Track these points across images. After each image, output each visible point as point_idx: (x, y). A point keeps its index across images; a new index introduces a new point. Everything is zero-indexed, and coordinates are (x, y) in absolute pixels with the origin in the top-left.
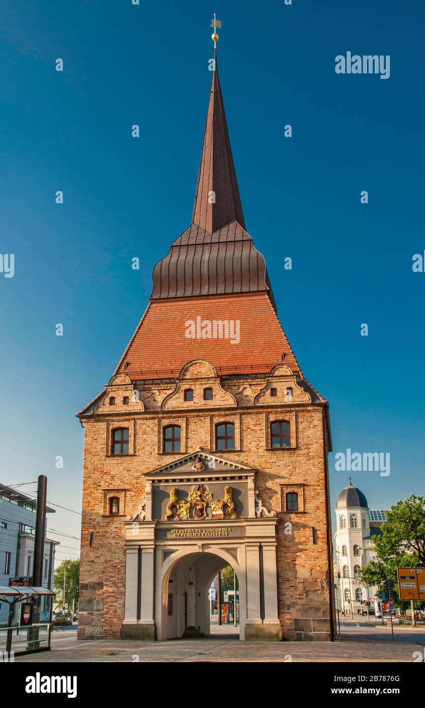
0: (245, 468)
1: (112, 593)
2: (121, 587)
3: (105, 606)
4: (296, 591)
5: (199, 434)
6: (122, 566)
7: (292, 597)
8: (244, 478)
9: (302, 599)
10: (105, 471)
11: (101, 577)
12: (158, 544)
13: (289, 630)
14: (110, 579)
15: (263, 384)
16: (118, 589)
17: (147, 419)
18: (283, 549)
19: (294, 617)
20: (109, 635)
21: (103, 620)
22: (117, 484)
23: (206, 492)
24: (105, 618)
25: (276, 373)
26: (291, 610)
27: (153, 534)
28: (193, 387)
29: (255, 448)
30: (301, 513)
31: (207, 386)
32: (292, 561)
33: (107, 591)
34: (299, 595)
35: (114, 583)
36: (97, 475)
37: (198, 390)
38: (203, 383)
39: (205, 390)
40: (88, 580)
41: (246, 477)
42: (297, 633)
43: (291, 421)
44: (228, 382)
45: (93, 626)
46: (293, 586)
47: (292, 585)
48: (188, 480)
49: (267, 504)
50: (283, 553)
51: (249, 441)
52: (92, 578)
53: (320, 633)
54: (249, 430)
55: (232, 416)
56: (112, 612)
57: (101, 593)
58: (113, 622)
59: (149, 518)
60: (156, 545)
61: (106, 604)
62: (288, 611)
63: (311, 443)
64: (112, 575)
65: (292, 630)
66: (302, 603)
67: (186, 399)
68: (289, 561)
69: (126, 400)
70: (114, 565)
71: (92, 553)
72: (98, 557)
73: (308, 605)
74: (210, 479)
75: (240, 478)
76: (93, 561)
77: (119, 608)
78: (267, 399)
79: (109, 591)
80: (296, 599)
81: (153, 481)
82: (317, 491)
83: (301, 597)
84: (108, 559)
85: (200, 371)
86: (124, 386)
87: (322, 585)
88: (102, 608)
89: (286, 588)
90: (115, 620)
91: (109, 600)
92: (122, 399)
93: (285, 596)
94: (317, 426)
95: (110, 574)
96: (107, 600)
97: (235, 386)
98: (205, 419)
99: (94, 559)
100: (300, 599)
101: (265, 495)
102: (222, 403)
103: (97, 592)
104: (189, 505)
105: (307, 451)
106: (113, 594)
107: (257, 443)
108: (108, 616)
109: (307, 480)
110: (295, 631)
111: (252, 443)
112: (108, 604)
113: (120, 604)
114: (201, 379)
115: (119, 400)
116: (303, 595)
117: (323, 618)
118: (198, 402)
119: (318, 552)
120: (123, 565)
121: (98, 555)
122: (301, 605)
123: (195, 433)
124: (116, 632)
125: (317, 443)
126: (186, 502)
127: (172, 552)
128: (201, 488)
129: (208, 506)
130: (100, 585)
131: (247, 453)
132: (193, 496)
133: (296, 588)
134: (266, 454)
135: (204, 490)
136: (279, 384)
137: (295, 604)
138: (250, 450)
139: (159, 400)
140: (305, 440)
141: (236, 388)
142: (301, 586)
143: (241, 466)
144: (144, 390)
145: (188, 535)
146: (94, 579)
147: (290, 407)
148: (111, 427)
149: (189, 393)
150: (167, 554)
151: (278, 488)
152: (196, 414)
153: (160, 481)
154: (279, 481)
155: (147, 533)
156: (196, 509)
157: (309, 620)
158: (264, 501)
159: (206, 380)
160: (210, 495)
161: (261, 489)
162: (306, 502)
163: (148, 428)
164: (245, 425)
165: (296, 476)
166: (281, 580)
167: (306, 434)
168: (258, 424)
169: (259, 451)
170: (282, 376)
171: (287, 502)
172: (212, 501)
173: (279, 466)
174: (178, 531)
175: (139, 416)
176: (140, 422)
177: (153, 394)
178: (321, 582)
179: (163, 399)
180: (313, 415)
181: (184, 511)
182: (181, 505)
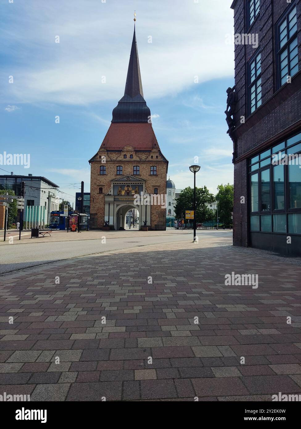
1: (100, 216)
2: (103, 215)
6: (103, 209)
7: (154, 218)
10: (98, 179)
11: (97, 212)
13: (153, 227)
14: (100, 212)
15: (148, 154)
17: (111, 163)
19: (155, 224)
21: (97, 224)
22: (102, 184)
25: (153, 151)
26: (154, 222)
27: (113, 199)
28: (126, 154)
31: (131, 154)
35: (101, 214)
36: (95, 181)
37: (128, 156)
41: (143, 183)
43: (157, 166)
44: (137, 153)
45: (94, 226)
48: (125, 183)
53: (162, 228)
54: (144, 169)
55: (138, 164)
56: (100, 222)
57: (97, 216)
58: (100, 225)
59: (112, 194)
60: (114, 203)
66: (157, 220)
67: (124, 158)
68: (154, 208)
70: (101, 208)
71: (94, 204)
73: (159, 221)
74: (131, 183)
75: (141, 183)
76: (94, 207)
78: (150, 159)
81: (114, 183)
82: (163, 188)
83: (157, 218)
84: (99, 206)
85: (129, 149)
86: (104, 152)
88: (97, 220)
89: (153, 216)
93: (152, 218)
94: (165, 168)
98: (130, 164)
101: (148, 189)
102: (136, 160)
104: (125, 191)
105: (161, 176)
109: (161, 185)
110: (155, 228)
111: (145, 173)
112: (99, 219)
113: (102, 220)
114: (129, 151)
115: (102, 157)
117: (163, 225)
118: (128, 159)
121: (96, 205)
123: (127, 169)
126: (124, 190)
127: (119, 205)
128: (128, 186)
129: (130, 191)
130: (96, 214)
131: (143, 176)
132: (126, 188)
133: (156, 216)
134: (149, 176)
135: (129, 187)
136: (154, 154)
137: (155, 220)
138: (144, 175)
139: (115, 157)
140: (161, 173)
141: (140, 155)
142: (157, 216)
143: (141, 180)
144: (110, 154)
145: (124, 200)
146: (95, 212)
147: (157, 162)
148: (100, 165)
149: (125, 156)
150: (117, 205)
151: (152, 187)
152: (127, 163)
153: (116, 183)
154: (152, 185)
155: (111, 199)
156: (127, 192)
157: (159, 225)
158: (147, 191)
159: (131, 152)
160: (131, 188)
161: (147, 187)
162: (160, 191)
163: (112, 167)
164: (143, 167)
165: (158, 184)
166: (151, 214)
167: (161, 171)
168: (147, 167)
169: (147, 175)
170: (155, 152)
171: (154, 191)
172: (132, 190)
173: (153, 180)
174: (121, 199)
175: (109, 162)
176: (109, 164)
177: (113, 155)
178: (163, 214)
179: (117, 157)
180: (164, 165)
181: (123, 193)
182: (122, 191)
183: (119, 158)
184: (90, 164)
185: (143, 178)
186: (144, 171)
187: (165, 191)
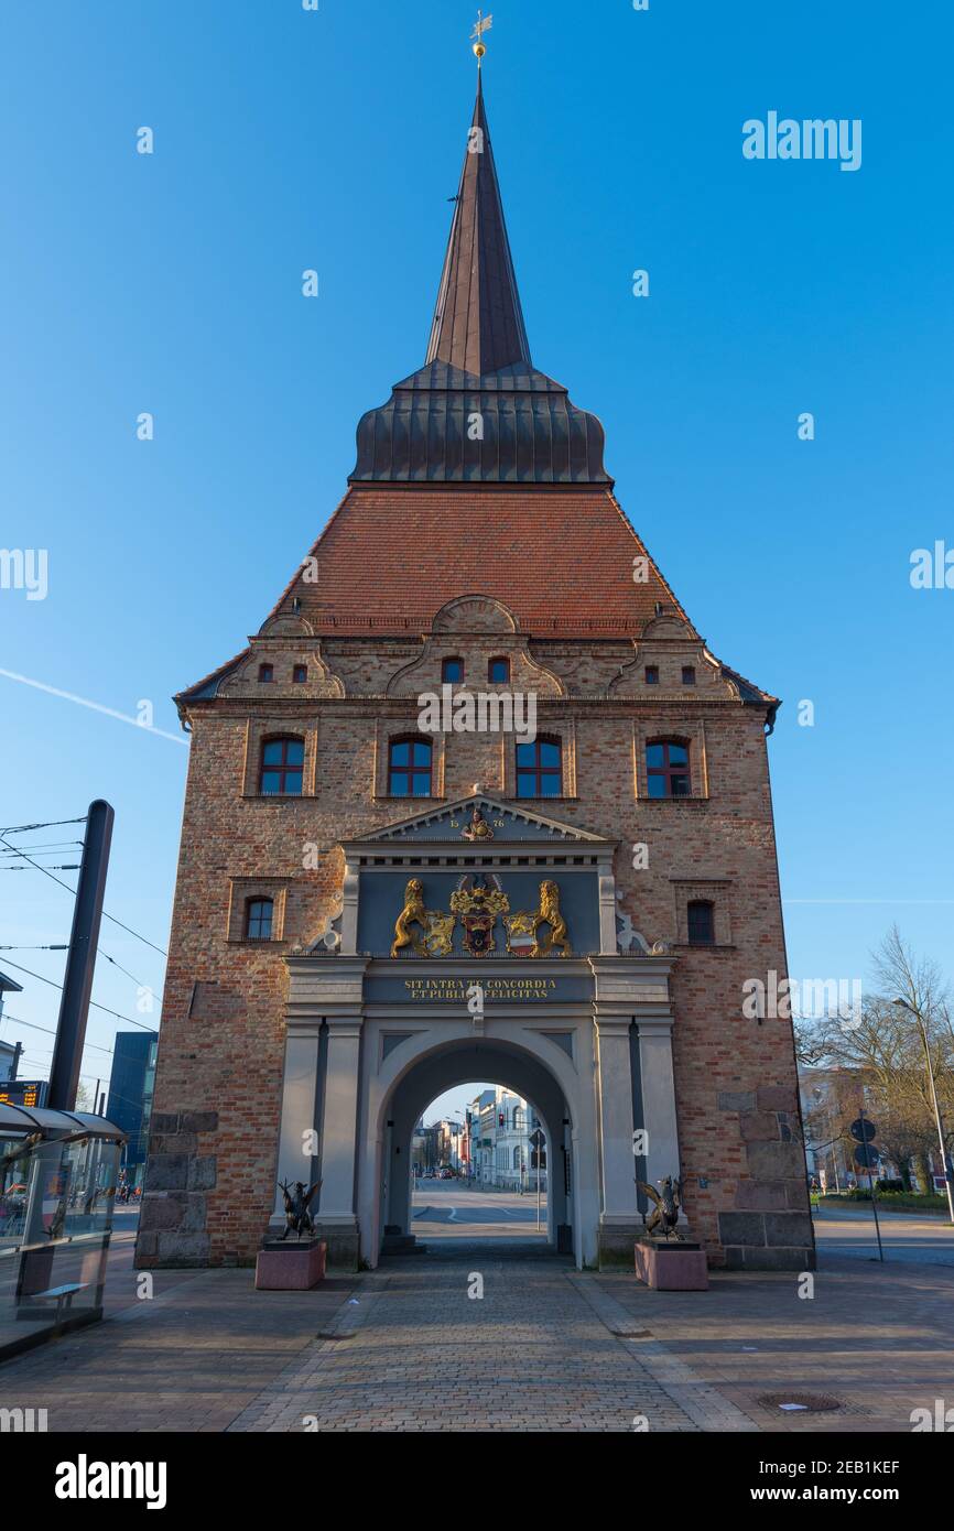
0: (591, 838)
1: (242, 1140)
2: (267, 1124)
3: (220, 1175)
4: (721, 1139)
5: (477, 758)
6: (271, 1071)
7: (711, 1155)
8: (587, 861)
9: (737, 1160)
10: (239, 833)
11: (214, 1098)
12: (370, 1014)
13: (709, 1241)
14: (239, 1103)
15: (624, 657)
16: (259, 1130)
17: (349, 716)
18: (685, 1034)
19: (720, 1207)
20: (225, 1257)
21: (211, 1214)
22: (268, 865)
23: (493, 893)
24: (219, 1208)
25: (657, 635)
26: (712, 1189)
27: (359, 989)
28: (463, 654)
29: (611, 796)
30: (724, 948)
31: (497, 653)
32: (708, 1064)
33: (229, 1136)
34: (730, 1150)
35: (248, 1114)
36: (217, 843)
37: (476, 664)
38: (487, 644)
39: (493, 661)
40: (177, 1105)
41: (594, 860)
42: (728, 1250)
43: (694, 739)
44: (544, 647)
45: (183, 1230)
46: (714, 1129)
47: (711, 1124)
48: (451, 861)
49: (642, 926)
50: (686, 1045)
51: (597, 780)
52: (188, 1099)
53: (788, 1250)
54: (596, 755)
55: (558, 722)
56: (237, 1191)
57: (210, 1140)
58: (240, 1219)
59: (350, 950)
60: (365, 1018)
61: (223, 1171)
62: (703, 1191)
63: (741, 789)
64: (246, 1092)
65: (716, 1241)
66: (738, 1172)
67: (444, 680)
68: (702, 1064)
69: (300, 671)
70: (252, 1066)
71: (192, 1036)
72: (209, 1046)
73: (752, 1176)
74: (505, 861)
75: (579, 860)
76: (193, 1057)
77: (260, 1181)
78: (638, 689)
79: (231, 1134)
80: (723, 1160)
81: (363, 861)
82: (762, 899)
83: (735, 1155)
84: (234, 1052)
85: (480, 620)
86: (297, 641)
87: (784, 1127)
88: (211, 1180)
89: (697, 1134)
90: (246, 1215)
91: (233, 1159)
92: (291, 670)
93: (695, 1154)
94: (753, 753)
95: (237, 1091)
96: (226, 1160)
97: (559, 657)
99: (196, 1051)
100: (731, 1160)
101: (637, 903)
103: (202, 1139)
104: (450, 921)
105: (732, 806)
106: (244, 1144)
107: (615, 784)
108: (227, 1202)
109: (736, 873)
110: (723, 1243)
111: (604, 784)
112: (228, 1170)
113: (262, 1170)
114: (483, 635)
115: (283, 672)
116: (738, 1150)
117: (790, 1211)
118: (475, 685)
119: (770, 1044)
120: (275, 1067)
121: (207, 1040)
122: (735, 1176)
123: (469, 754)
124: (246, 1247)
125: (755, 790)
126: (446, 912)
127: (406, 1035)
128: (483, 881)
129: (500, 925)
130: (209, 1120)
131: (591, 805)
132: (462, 902)
133: (722, 1135)
134: (637, 809)
135: (489, 887)
136: (664, 657)
137: (717, 1175)
138: (598, 799)
139: (379, 677)
140: (729, 782)
141: (563, 661)
142: (733, 1129)
143: (580, 833)
144: (342, 655)
145: (449, 994)
146: (194, 1104)
147: (691, 709)
148: (260, 732)
149: (453, 667)
150: (392, 1040)
151: (669, 890)
153: (380, 861)
154: (669, 872)
155: (347, 990)
156: (469, 931)
157: (758, 1215)
158: (634, 919)
159: (496, 639)
160: (504, 900)
161: (628, 890)
162: (734, 924)
163: (353, 739)
164: (588, 743)
165: (710, 864)
166: (683, 1112)
167: (728, 768)
168: (620, 743)
169: (620, 801)
170: (672, 641)
171: (689, 924)
172: (509, 913)
173: (670, 839)
174: (424, 985)
175: (332, 709)
176: (334, 722)
177: (365, 664)
178: (782, 1119)
179: (391, 676)
180: (744, 728)
181: (440, 935)
182: (432, 920)
183: (405, 681)
184: (187, 725)
185: (592, 821)
186: (597, 768)
187: (773, 923)
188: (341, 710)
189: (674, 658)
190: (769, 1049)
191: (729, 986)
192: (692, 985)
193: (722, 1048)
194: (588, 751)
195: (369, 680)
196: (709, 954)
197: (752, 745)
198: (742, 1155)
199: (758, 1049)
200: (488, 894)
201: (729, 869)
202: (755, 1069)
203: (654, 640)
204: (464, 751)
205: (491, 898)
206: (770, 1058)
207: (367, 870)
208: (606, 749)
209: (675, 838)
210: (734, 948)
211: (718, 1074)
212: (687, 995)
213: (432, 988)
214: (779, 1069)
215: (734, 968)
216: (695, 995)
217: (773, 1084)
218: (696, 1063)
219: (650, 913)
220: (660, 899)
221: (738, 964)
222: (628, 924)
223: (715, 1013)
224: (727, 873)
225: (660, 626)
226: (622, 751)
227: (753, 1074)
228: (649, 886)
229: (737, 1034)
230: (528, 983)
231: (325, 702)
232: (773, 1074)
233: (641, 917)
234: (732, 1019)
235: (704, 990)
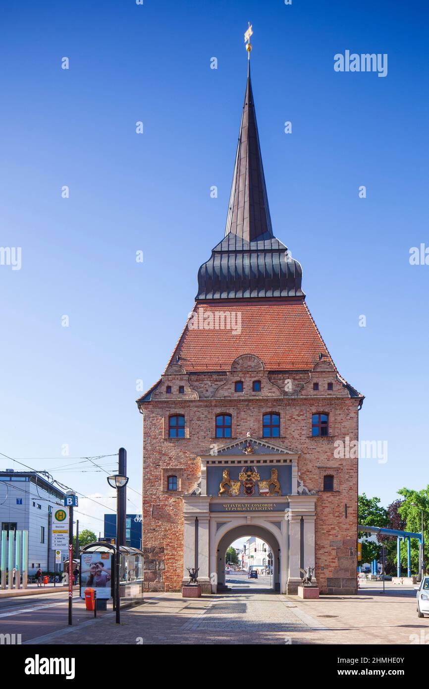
0: (290, 452)
1: (172, 555)
2: (180, 551)
4: (330, 556)
5: (248, 422)
6: (180, 534)
7: (326, 560)
8: (288, 461)
10: (163, 452)
11: (162, 543)
12: (212, 516)
14: (170, 544)
15: (305, 379)
16: (177, 552)
17: (201, 407)
18: (320, 522)
19: (327, 576)
20: (170, 589)
21: (164, 577)
22: (174, 464)
23: (254, 473)
24: (167, 576)
25: (319, 369)
26: (325, 570)
27: (208, 508)
28: (243, 380)
29: (298, 436)
30: (336, 492)
31: (256, 379)
32: (327, 531)
33: (168, 554)
34: (332, 559)
35: (174, 548)
36: (157, 456)
37: (248, 384)
38: (252, 375)
39: (254, 382)
40: (150, 545)
41: (291, 461)
43: (330, 413)
44: (274, 375)
45: (156, 582)
47: (326, 551)
48: (239, 462)
49: (307, 484)
50: (321, 525)
51: (292, 430)
52: (154, 543)
53: (348, 589)
54: (293, 420)
55: (278, 407)
56: (172, 571)
57: (162, 555)
58: (173, 578)
59: (204, 494)
60: (210, 517)
61: (167, 565)
62: (322, 572)
63: (347, 432)
64: (172, 541)
65: (324, 586)
66: (334, 566)
67: (236, 390)
69: (181, 389)
70: (174, 533)
71: (153, 523)
73: (339, 567)
74: (258, 462)
75: (285, 461)
76: (154, 529)
77: (179, 568)
78: (310, 391)
80: (329, 562)
81: (208, 462)
82: (351, 474)
83: (334, 560)
84: (168, 528)
85: (249, 365)
86: (180, 376)
87: (351, 552)
88: (163, 567)
89: (323, 554)
90: (175, 578)
91: (170, 561)
92: (178, 388)
93: (320, 560)
94: (353, 418)
95: (169, 540)
96: (168, 561)
97: (280, 380)
98: (253, 408)
100: (333, 562)
101: (306, 476)
102: (269, 395)
103: (159, 555)
104: (239, 484)
106: (173, 557)
107: (300, 431)
108: (169, 574)
109: (342, 465)
110: (328, 587)
111: (295, 431)
113: (179, 564)
114: (250, 371)
115: (175, 389)
116: (335, 559)
117: (350, 578)
118: (247, 393)
120: (181, 533)
121: (158, 524)
123: (245, 421)
124: (176, 587)
125: (352, 433)
127: (224, 523)
128: (249, 469)
130: (161, 549)
131: (290, 440)
132: (243, 477)
133: (330, 554)
134: (307, 441)
135: (252, 471)
136: (321, 379)
137: (328, 566)
138: (293, 437)
139: (211, 390)
140: (342, 429)
142: (334, 553)
143: (286, 451)
144: (197, 381)
145: (239, 509)
146: (157, 544)
147: (330, 401)
148: (168, 413)
149: (239, 385)
150: (220, 525)
151: (317, 471)
152: (246, 403)
153: (213, 462)
154: (318, 465)
155: (204, 507)
156: (245, 487)
157: (339, 579)
158: (304, 482)
159: (255, 373)
160: (258, 476)
161: (303, 471)
162: (340, 483)
163: (202, 416)
164: (290, 415)
165: (333, 461)
166: (317, 547)
167: (343, 424)
168: (301, 415)
169: (301, 438)
170: (324, 372)
171: (324, 483)
172: (259, 481)
173: (319, 452)
174: (230, 506)
175: (194, 404)
176: (195, 409)
177: (205, 385)
178: (351, 549)
179: (215, 389)
180: (350, 408)
181: (235, 488)
182: (233, 483)
183: (221, 391)
185: (290, 446)
186: (293, 425)
187: (355, 483)
188: (198, 404)
189: (325, 379)
190: (349, 526)
191: (337, 505)
192: (324, 505)
193: (333, 526)
194: (290, 418)
195: (207, 391)
196: (330, 494)
197: (352, 415)
198: (336, 560)
199: (345, 527)
200: (252, 474)
201: (340, 463)
202: (343, 533)
203: (317, 372)
204: (244, 419)
205: (254, 475)
206: (349, 529)
207: (209, 465)
208: (296, 417)
209: (321, 452)
210: (339, 492)
211: (330, 535)
212: (321, 508)
213: (233, 507)
214: (352, 533)
215: (339, 499)
216: (324, 508)
217: (349, 538)
218: (324, 532)
219: (310, 480)
220: (314, 475)
221: (340, 497)
222: (302, 484)
223: (331, 515)
224: (339, 465)
225: (320, 365)
226: (303, 418)
227: (342, 534)
228: (310, 470)
229: (338, 522)
230: (266, 505)
231: (191, 401)
232: (350, 535)
233: (307, 481)
234: (337, 517)
235: (327, 507)
